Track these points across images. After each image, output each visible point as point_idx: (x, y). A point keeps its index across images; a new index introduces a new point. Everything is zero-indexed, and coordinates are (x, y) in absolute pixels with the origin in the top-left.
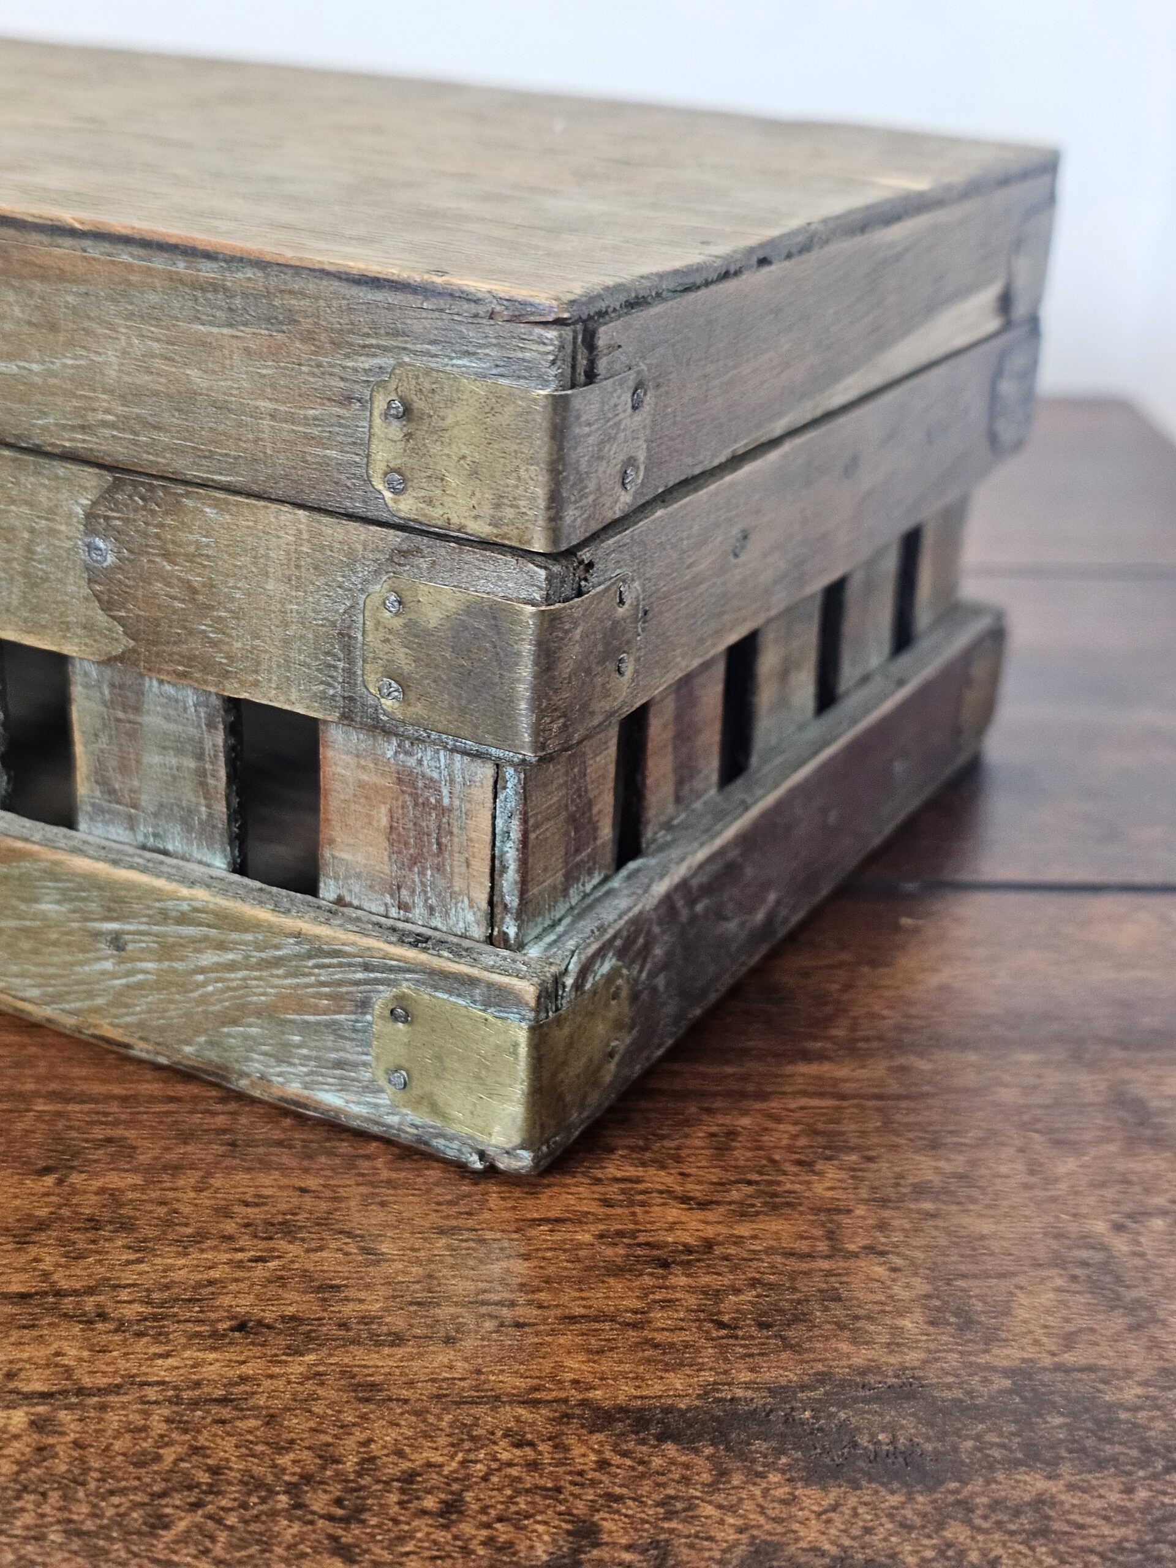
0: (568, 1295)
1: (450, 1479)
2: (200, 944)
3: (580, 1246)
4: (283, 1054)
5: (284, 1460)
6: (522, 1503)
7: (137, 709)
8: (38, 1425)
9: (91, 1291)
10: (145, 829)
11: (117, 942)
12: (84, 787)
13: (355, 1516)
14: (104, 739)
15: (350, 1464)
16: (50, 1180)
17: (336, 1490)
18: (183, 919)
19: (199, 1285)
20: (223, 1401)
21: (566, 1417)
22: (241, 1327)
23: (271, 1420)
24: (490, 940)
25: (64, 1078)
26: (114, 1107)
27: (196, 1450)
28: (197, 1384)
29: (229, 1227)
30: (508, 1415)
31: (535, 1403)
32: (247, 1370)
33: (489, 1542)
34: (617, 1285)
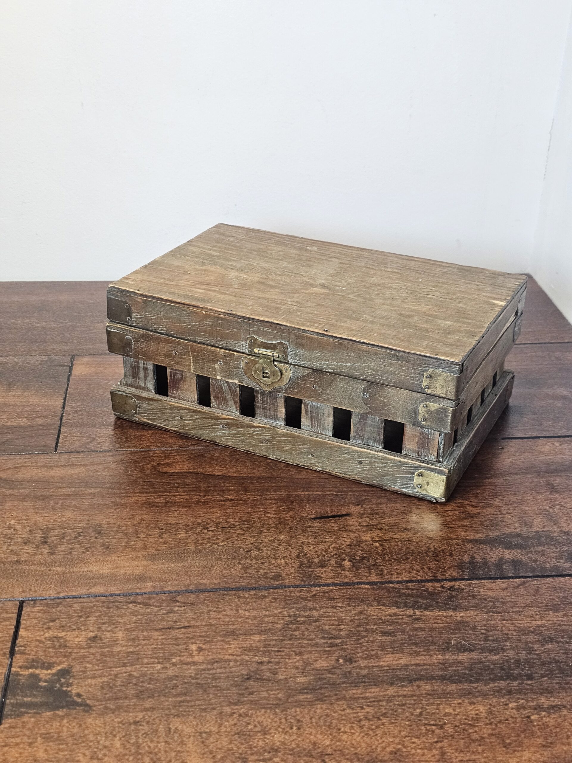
0: (458, 523)
1: (449, 550)
2: (378, 463)
3: (457, 514)
4: (395, 482)
5: (422, 549)
6: (462, 554)
7: (366, 420)
8: (381, 545)
9: (378, 525)
10: (365, 441)
11: (360, 462)
12: (352, 433)
13: (437, 556)
14: (358, 425)
15: (433, 549)
16: (360, 506)
17: (432, 553)
18: (376, 458)
19: (395, 523)
20: (408, 541)
21: (464, 541)
22: (405, 529)
23: (417, 543)
24: (437, 461)
25: (351, 488)
26: (363, 493)
27: (408, 548)
28: (403, 538)
29: (395, 513)
30: (455, 541)
31: (458, 539)
32: (410, 536)
33: (459, 559)
34: (466, 521)
